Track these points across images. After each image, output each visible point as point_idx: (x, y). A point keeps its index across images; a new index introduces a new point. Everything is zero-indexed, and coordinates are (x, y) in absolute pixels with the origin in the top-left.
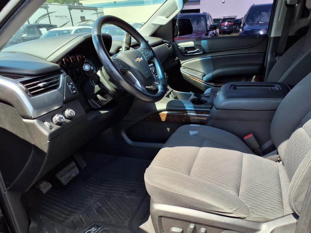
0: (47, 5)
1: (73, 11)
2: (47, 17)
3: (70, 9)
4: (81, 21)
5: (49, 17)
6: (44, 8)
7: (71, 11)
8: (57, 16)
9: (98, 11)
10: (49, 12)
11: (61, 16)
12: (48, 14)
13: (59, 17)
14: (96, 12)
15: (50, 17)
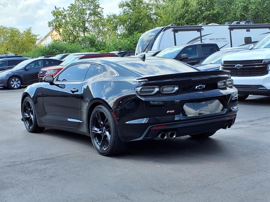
0: (202, 26)
2: (199, 40)
3: (231, 29)
4: (245, 43)
5: (201, 40)
6: (197, 31)
8: (212, 39)
10: (202, 35)
12: (201, 37)
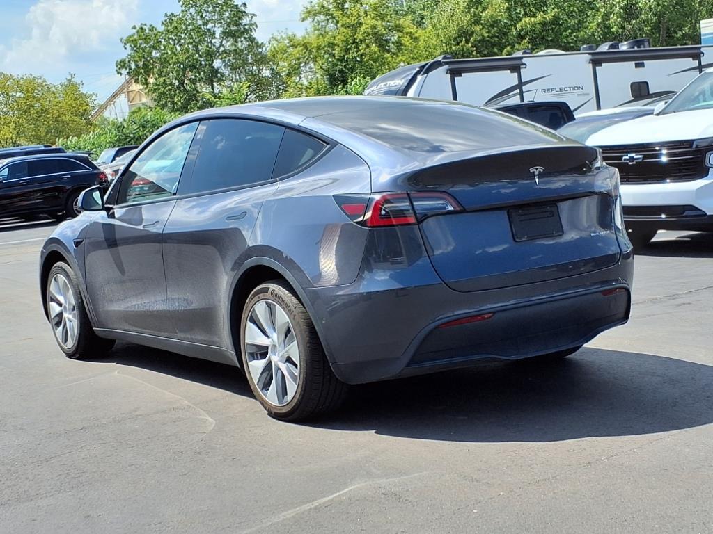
1: (605, 69)
2: (516, 94)
3: (596, 62)
4: (632, 98)
5: (521, 93)
7: (597, 68)
8: (547, 91)
9: (702, 58)
10: (523, 81)
11: (561, 89)
12: (520, 85)
13: (554, 92)
14: (696, 63)
15: (524, 94)
